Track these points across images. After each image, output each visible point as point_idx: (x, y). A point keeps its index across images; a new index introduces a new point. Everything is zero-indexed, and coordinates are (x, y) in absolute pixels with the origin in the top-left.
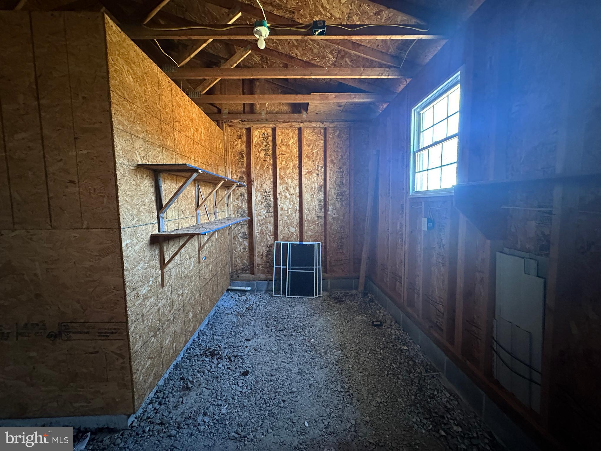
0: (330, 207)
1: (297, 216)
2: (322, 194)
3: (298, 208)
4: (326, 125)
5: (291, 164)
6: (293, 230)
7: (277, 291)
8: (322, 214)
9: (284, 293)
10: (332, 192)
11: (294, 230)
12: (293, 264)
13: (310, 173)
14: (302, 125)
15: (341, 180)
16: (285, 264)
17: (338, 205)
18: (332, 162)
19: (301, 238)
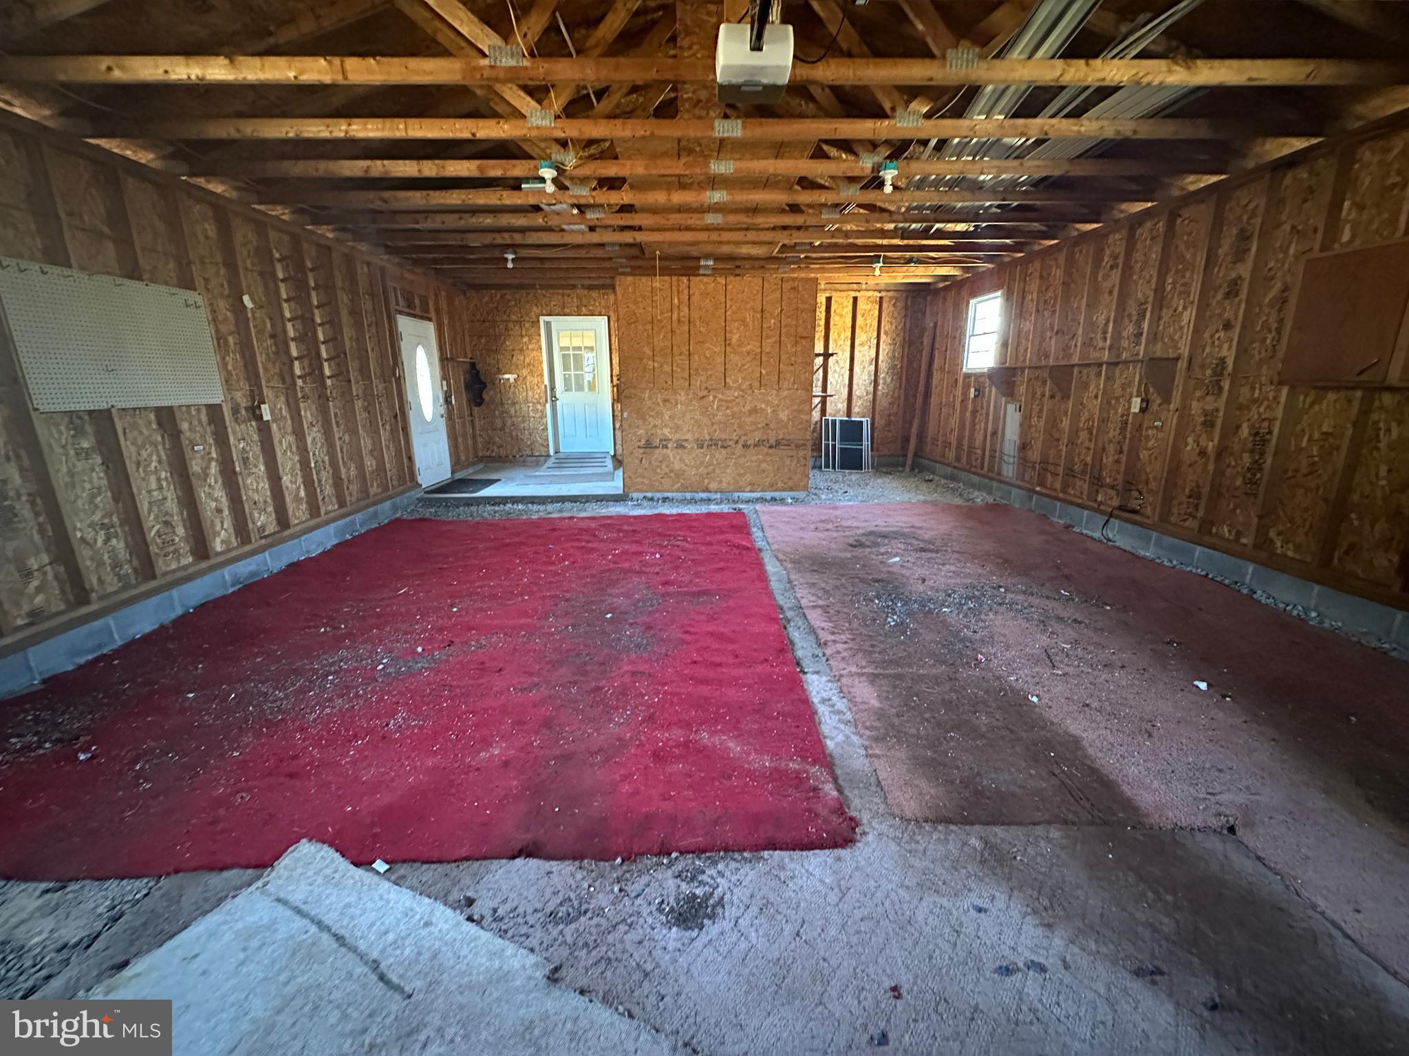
0: (881, 381)
1: (845, 392)
2: (873, 367)
3: (847, 382)
4: (883, 294)
5: (843, 336)
6: (840, 406)
7: (827, 466)
8: (871, 389)
9: (834, 468)
10: (883, 366)
11: (842, 406)
12: (842, 440)
13: (862, 344)
14: (857, 294)
15: (894, 351)
16: (834, 439)
17: (889, 380)
18: (886, 333)
19: (849, 413)
